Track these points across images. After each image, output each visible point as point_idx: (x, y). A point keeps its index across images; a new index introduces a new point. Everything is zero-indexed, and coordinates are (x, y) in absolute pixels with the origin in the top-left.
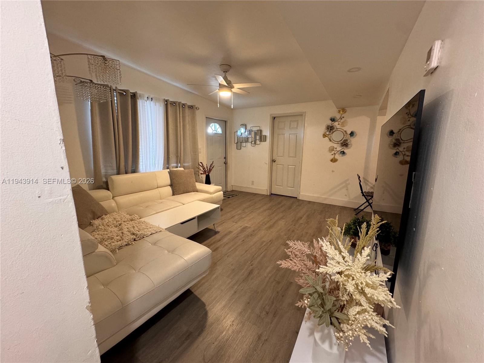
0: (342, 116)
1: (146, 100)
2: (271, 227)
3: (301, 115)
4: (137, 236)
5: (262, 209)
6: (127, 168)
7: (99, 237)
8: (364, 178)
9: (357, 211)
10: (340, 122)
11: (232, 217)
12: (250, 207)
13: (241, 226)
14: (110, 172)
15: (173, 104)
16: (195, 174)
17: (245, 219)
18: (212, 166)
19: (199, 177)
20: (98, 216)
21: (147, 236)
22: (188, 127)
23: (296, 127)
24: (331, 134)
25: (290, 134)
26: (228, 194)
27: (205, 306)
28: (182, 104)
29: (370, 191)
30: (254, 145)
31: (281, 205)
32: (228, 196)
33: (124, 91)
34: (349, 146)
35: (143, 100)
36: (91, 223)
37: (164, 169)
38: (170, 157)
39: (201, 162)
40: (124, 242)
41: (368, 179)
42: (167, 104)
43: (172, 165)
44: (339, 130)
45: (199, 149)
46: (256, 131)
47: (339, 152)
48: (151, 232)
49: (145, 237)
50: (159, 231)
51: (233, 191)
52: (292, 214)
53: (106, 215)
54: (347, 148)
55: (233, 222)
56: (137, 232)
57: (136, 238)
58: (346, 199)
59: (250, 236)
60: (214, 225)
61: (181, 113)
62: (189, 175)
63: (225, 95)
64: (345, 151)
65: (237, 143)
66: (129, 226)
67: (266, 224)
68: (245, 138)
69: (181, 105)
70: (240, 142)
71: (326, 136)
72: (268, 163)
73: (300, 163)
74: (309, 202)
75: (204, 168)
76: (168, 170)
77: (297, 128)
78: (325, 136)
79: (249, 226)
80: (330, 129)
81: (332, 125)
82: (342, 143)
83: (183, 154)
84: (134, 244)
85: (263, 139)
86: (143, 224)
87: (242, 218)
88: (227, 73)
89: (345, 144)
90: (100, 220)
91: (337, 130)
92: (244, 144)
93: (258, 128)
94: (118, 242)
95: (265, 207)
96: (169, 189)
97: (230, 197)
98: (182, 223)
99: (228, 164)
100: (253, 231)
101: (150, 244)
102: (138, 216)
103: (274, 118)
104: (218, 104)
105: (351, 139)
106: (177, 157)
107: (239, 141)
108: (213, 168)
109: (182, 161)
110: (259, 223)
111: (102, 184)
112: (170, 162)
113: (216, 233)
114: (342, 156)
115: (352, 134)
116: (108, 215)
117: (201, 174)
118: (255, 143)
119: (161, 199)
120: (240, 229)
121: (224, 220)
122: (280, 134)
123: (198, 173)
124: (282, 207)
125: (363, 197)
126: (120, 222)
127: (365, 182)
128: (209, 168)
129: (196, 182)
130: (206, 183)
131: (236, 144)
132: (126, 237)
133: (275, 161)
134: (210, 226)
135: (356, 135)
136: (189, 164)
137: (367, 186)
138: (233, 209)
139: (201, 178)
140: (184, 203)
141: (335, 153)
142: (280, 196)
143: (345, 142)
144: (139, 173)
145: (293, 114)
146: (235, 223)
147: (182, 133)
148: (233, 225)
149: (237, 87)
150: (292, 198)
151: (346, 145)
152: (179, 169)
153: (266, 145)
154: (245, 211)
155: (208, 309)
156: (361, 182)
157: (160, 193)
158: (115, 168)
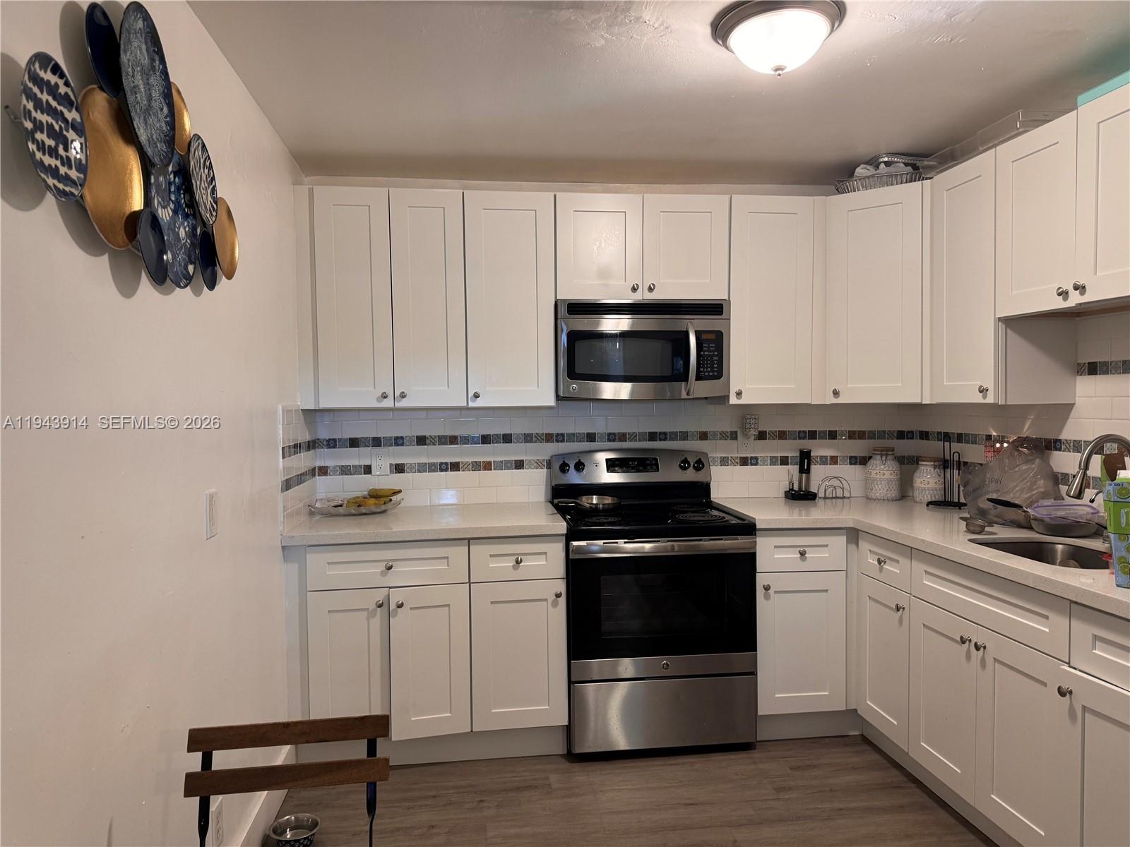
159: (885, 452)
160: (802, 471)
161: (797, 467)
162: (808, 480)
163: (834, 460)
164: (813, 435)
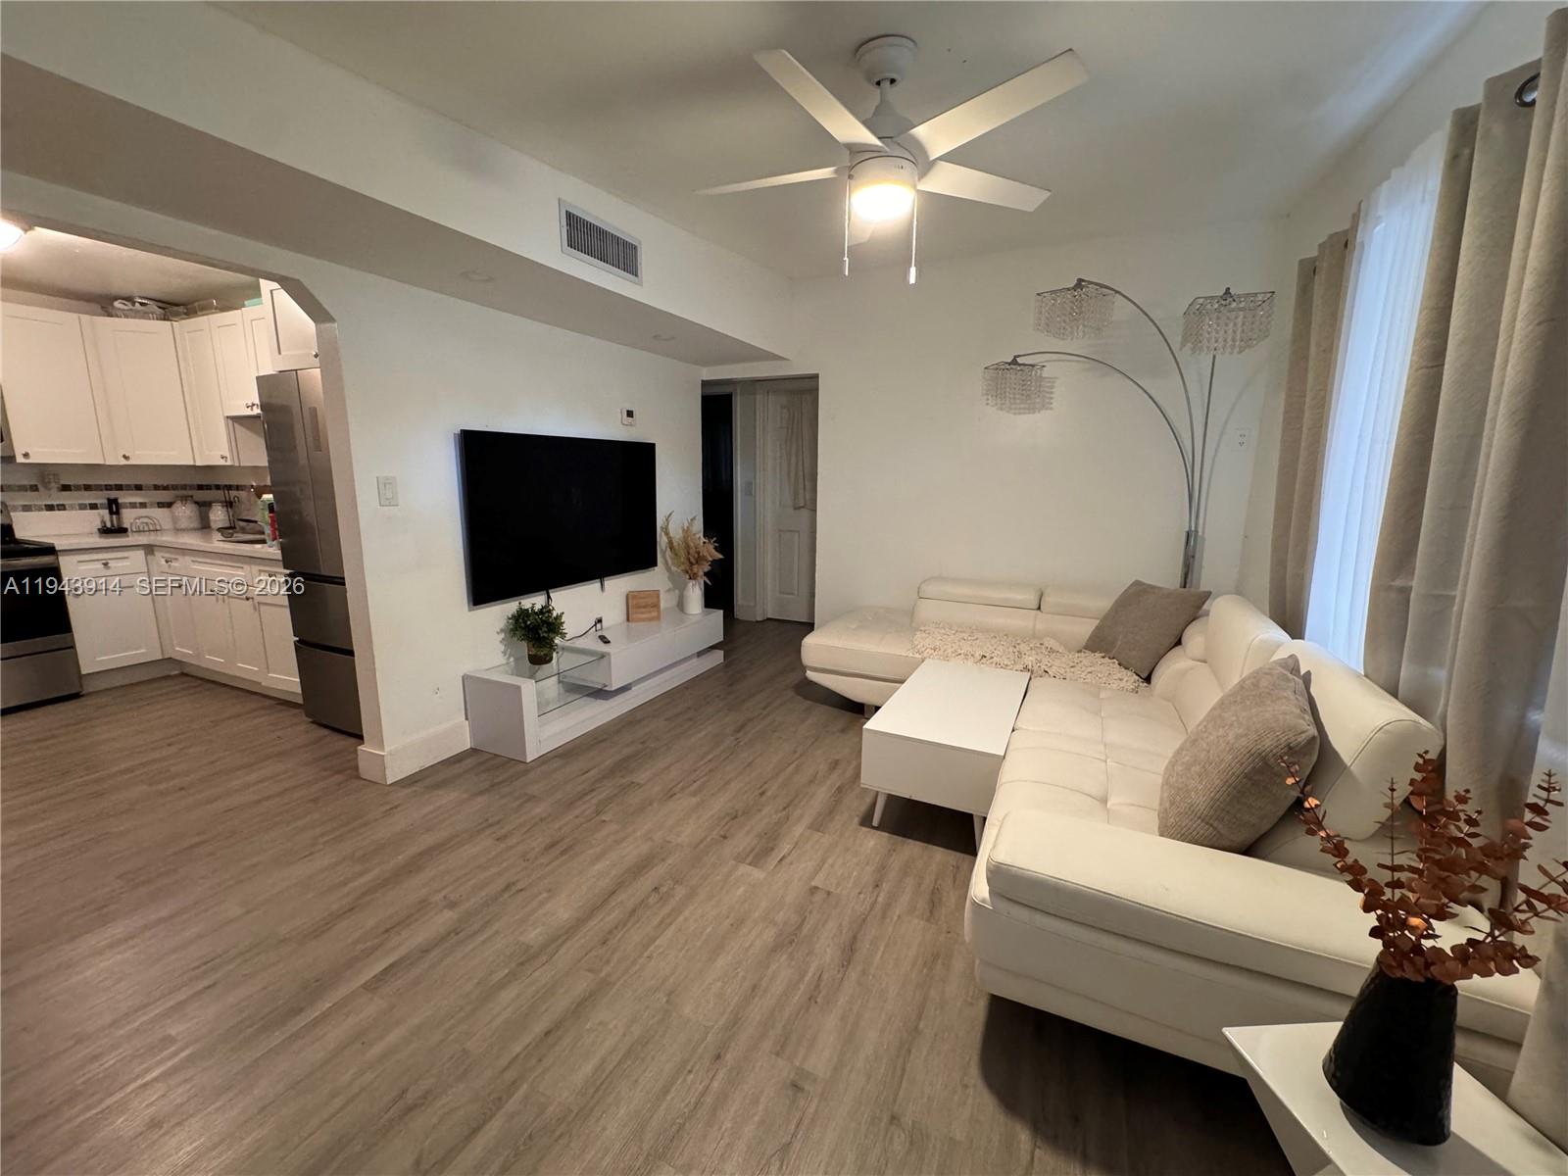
13: (784, 868)
110: (694, 892)
148: (819, 870)
159: (184, 499)
160: (111, 513)
161: (107, 511)
162: (119, 519)
163: (143, 505)
164: (119, 488)
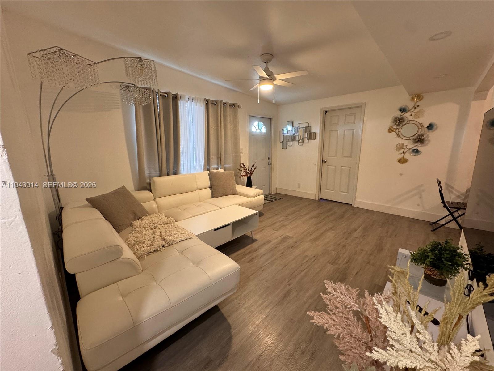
0: (417, 105)
1: (187, 101)
2: (316, 239)
3: (360, 107)
4: (167, 242)
5: (307, 217)
6: (169, 170)
7: (134, 239)
8: (446, 184)
9: (435, 226)
10: (413, 112)
11: (273, 224)
12: (294, 213)
13: (282, 234)
14: (153, 174)
15: (215, 103)
16: (236, 176)
17: (287, 226)
18: (254, 168)
19: (241, 179)
20: (139, 217)
21: (176, 243)
22: (229, 126)
23: (353, 121)
24: (399, 128)
25: (345, 130)
26: (271, 197)
27: (231, 328)
28: (223, 102)
29: (456, 201)
30: (302, 144)
31: (330, 213)
32: (272, 200)
33: (166, 94)
34: (425, 142)
35: (184, 102)
36: (132, 223)
37: (204, 170)
38: (211, 158)
39: (243, 163)
40: (153, 248)
41: (452, 185)
42: (208, 103)
43: (213, 166)
44: (411, 122)
45: (241, 149)
46: (304, 128)
47: (411, 150)
48: (180, 239)
49: (174, 243)
50: (189, 238)
51: (277, 194)
52: (344, 224)
53: (147, 216)
54: (422, 145)
55: (273, 230)
56: (168, 237)
57: (165, 244)
58: (419, 210)
59: (291, 248)
60: (251, 232)
61: (222, 112)
62: (229, 177)
63: (266, 88)
64: (419, 149)
65: (283, 142)
66: (163, 230)
67: (311, 235)
68: (291, 136)
69: (222, 104)
70: (286, 141)
71: (393, 131)
72: (317, 164)
73: (356, 164)
74: (368, 211)
75: (245, 170)
76: (208, 172)
77: (354, 123)
78: (390, 130)
79: (291, 236)
80: (399, 121)
81: (401, 117)
82: (415, 139)
83: (224, 155)
84: (162, 250)
85: (312, 136)
86: (176, 229)
87: (284, 226)
88: (268, 64)
89: (419, 140)
90: (140, 220)
91: (408, 122)
92: (290, 143)
93: (307, 125)
94: (148, 247)
95: (312, 214)
96: (209, 191)
97: (273, 200)
98: (215, 230)
99: (272, 165)
100: (295, 242)
101: (178, 252)
102: (174, 219)
103: (326, 112)
104: (259, 100)
105: (428, 133)
106: (218, 158)
107: (284, 140)
108: (254, 170)
109: (223, 163)
110: (303, 233)
111: (146, 185)
112: (211, 163)
113: (254, 241)
114: (415, 155)
115: (430, 127)
116: (149, 216)
117: (242, 176)
118: (303, 142)
119: (200, 202)
120: (280, 238)
121: (263, 227)
122: (332, 131)
123: (239, 174)
124: (332, 215)
125: (445, 208)
126: (155, 225)
127: (447, 189)
128: (250, 169)
129: (236, 184)
130: (247, 186)
131: (281, 143)
132: (156, 243)
133: (326, 162)
134: (247, 233)
135: (437, 128)
136: (230, 165)
137: (451, 194)
138: (274, 215)
139: (243, 180)
140: (220, 207)
141: (405, 151)
142: (330, 202)
143: (419, 138)
144: (180, 175)
145: (348, 107)
146: (275, 232)
147: (223, 133)
148: (273, 234)
149: (280, 78)
150: (345, 204)
151: (421, 142)
152: (220, 170)
153: (315, 144)
154: (288, 217)
155: (233, 333)
156: (442, 189)
157: (199, 196)
158: (158, 170)
